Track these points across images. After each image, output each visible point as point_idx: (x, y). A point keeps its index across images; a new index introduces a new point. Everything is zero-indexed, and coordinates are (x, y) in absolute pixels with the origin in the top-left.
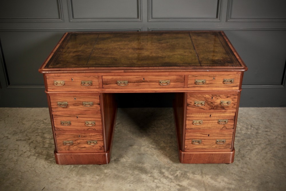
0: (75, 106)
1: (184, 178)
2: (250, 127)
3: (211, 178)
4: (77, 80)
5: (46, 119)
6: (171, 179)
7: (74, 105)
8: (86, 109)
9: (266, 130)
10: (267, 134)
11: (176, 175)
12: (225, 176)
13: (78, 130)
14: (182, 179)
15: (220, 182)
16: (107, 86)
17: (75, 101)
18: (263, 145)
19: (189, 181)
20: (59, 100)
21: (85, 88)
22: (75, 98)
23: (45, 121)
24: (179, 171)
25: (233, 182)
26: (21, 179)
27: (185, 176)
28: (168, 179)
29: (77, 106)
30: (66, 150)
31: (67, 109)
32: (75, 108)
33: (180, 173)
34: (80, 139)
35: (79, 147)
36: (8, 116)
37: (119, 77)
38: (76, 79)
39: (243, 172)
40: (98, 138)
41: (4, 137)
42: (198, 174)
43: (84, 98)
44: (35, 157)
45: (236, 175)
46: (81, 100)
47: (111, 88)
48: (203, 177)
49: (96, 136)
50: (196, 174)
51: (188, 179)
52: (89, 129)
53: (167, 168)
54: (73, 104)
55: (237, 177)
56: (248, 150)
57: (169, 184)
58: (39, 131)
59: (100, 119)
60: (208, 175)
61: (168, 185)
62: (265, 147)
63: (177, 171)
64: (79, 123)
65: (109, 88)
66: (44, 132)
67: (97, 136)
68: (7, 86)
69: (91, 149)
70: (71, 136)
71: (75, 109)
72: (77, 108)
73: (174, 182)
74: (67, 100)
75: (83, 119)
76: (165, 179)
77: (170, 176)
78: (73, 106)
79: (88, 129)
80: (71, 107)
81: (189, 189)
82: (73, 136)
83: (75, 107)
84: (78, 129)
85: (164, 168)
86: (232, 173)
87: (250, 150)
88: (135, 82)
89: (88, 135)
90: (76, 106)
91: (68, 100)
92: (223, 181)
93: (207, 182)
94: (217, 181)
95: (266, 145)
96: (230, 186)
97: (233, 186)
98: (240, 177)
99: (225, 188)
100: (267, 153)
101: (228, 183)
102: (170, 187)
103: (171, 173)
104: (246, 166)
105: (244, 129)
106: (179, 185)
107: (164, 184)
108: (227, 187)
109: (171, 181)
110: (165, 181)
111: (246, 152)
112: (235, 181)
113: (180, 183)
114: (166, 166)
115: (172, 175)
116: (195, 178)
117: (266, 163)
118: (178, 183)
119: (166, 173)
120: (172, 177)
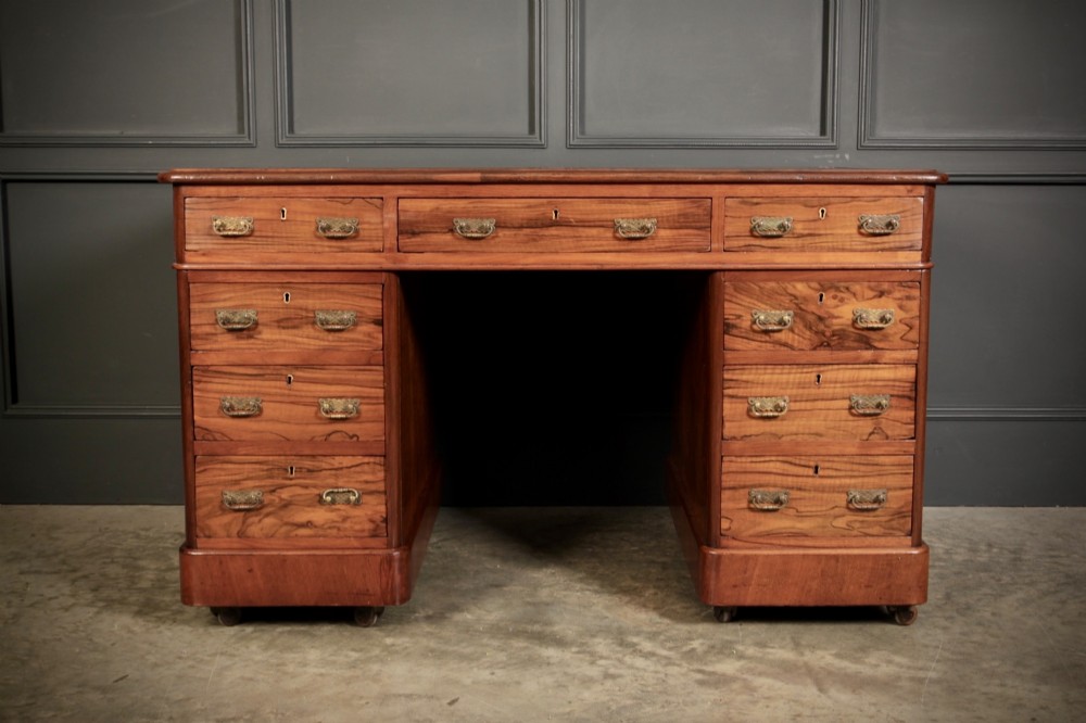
0: (283, 331)
1: (721, 656)
2: (983, 547)
3: (838, 656)
4: (303, 213)
6: (666, 657)
7: (283, 323)
8: (326, 343)
9: (1052, 553)
10: (1056, 563)
11: (685, 649)
12: (896, 652)
13: (288, 440)
14: (714, 659)
15: (877, 666)
16: (413, 240)
17: (287, 307)
18: (1043, 587)
19: (742, 663)
20: (225, 300)
21: (327, 249)
22: (287, 296)
24: (701, 641)
25: (934, 665)
27: (727, 652)
28: (654, 659)
29: (294, 327)
30: (229, 536)
31: (252, 341)
32: (284, 337)
33: (702, 644)
34: (293, 482)
35: (286, 520)
37: (461, 204)
38: (296, 212)
39: (972, 642)
40: (367, 482)
42: (782, 647)
43: (323, 295)
44: (95, 609)
45: (944, 650)
46: (310, 303)
47: (428, 249)
48: (802, 654)
49: (358, 469)
50: (773, 648)
51: (741, 657)
52: (334, 438)
53: (649, 633)
54: (278, 321)
55: (947, 654)
56: (986, 595)
57: (660, 668)
59: (378, 390)
60: (825, 649)
61: (656, 672)
62: (1052, 590)
63: (691, 639)
64: (295, 407)
65: (421, 249)
67: (364, 472)
68: (6, 409)
69: (334, 532)
70: (258, 466)
71: (284, 341)
72: (290, 338)
73: (679, 665)
74: (255, 302)
75: (313, 387)
76: (641, 659)
77: (664, 653)
78: (277, 331)
79: (329, 435)
80: (267, 334)
81: (745, 680)
82: (265, 467)
83: (285, 335)
84: (289, 437)
85: (638, 634)
86: (926, 646)
87: (992, 595)
88: (521, 227)
89: (324, 466)
90: (290, 331)
91: (260, 302)
92: (890, 662)
93: (822, 664)
94: (864, 663)
95: (1058, 585)
96: (921, 674)
97: (932, 675)
98: (961, 654)
99: (898, 678)
100: (1063, 602)
101: (909, 668)
102: (662, 676)
103: (668, 645)
104: (980, 629)
105: (962, 550)
106: (700, 671)
107: (637, 669)
108: (907, 675)
109: (669, 662)
110: (640, 662)
111: (979, 600)
112: (938, 661)
113: (704, 668)
114: (645, 629)
115: (670, 649)
116: (771, 657)
117: (1063, 623)
118: (696, 666)
119: (647, 646)
120: (671, 654)
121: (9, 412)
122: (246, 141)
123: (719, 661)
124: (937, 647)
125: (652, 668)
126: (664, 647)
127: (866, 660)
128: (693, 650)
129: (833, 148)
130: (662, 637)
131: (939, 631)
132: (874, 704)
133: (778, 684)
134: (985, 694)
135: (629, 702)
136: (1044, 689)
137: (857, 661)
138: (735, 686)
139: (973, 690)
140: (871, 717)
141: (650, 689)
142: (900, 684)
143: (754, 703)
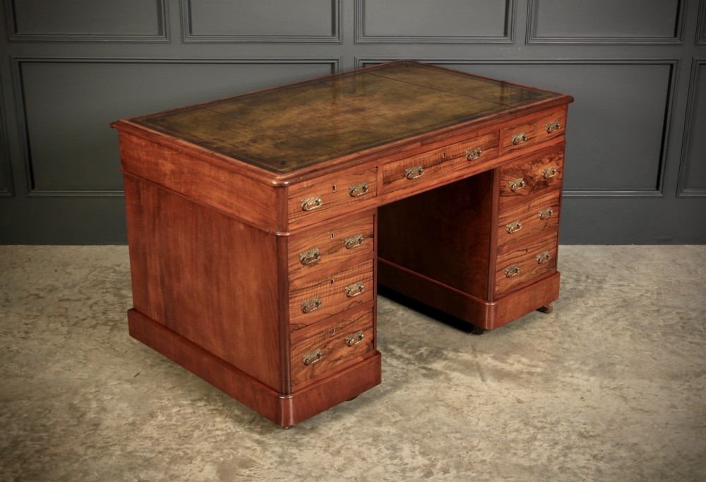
1: (435, 358)
2: (584, 278)
3: (494, 358)
5: (119, 266)
6: (408, 359)
9: (621, 283)
10: (620, 290)
11: (418, 353)
12: (523, 356)
14: (432, 360)
15: (512, 364)
18: (609, 308)
19: (446, 362)
23: (117, 268)
24: (425, 348)
25: (541, 363)
26: (84, 361)
27: (438, 355)
28: (402, 360)
33: (426, 350)
36: (30, 260)
39: (563, 348)
41: (31, 295)
42: (467, 352)
44: (109, 328)
45: (548, 353)
48: (476, 357)
50: (461, 352)
51: (446, 359)
53: (400, 342)
55: (549, 357)
56: (577, 315)
57: (405, 366)
58: (108, 285)
60: (488, 353)
61: (403, 369)
62: (613, 311)
63: (421, 347)
66: (119, 286)
68: (29, 193)
73: (414, 364)
76: (395, 360)
77: (406, 356)
81: (446, 373)
85: (393, 343)
86: (539, 351)
87: (580, 315)
92: (519, 362)
93: (485, 363)
94: (506, 362)
95: (617, 307)
96: (533, 370)
97: (539, 370)
98: (556, 356)
99: (522, 372)
100: (617, 320)
101: (528, 366)
102: (405, 371)
103: (409, 350)
104: (569, 339)
105: (571, 281)
106: (425, 368)
107: (393, 366)
108: (527, 370)
109: (409, 362)
110: (395, 362)
111: (573, 319)
112: (543, 361)
113: (426, 366)
114: (397, 339)
115: (410, 353)
116: (460, 358)
117: (612, 335)
118: (422, 365)
119: (398, 351)
120: (410, 356)
121: (30, 195)
122: (164, 40)
123: (434, 362)
124: (545, 352)
125: (400, 366)
126: (406, 352)
127: (508, 361)
128: (422, 354)
129: (512, 44)
130: (406, 345)
131: (548, 341)
132: (508, 389)
133: (462, 376)
134: (563, 382)
135: (389, 388)
136: (592, 379)
137: (503, 361)
138: (441, 378)
139: (557, 380)
140: (505, 397)
141: (399, 380)
142: (522, 376)
143: (450, 388)
